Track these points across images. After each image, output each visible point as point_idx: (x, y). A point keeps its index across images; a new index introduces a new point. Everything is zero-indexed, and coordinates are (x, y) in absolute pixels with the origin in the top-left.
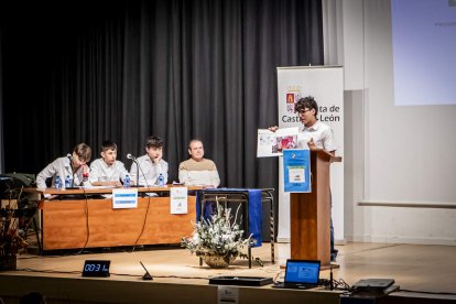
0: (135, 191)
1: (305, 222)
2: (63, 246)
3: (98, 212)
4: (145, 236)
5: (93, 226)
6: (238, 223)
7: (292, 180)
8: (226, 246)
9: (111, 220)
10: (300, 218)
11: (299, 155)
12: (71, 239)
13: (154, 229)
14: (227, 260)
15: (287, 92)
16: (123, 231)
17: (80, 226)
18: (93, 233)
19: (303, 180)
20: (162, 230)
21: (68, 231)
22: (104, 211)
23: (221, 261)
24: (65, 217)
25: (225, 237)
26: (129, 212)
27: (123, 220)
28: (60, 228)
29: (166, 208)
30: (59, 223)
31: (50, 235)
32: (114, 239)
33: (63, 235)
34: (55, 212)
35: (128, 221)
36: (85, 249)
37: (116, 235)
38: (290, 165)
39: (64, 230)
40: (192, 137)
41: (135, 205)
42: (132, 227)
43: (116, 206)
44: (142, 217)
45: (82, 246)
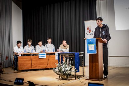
0: (45, 53)
1: (94, 64)
2: (24, 69)
3: (34, 59)
4: (48, 66)
5: (33, 63)
6: (71, 64)
7: (90, 49)
8: (67, 72)
9: (38, 62)
10: (92, 62)
11: (92, 40)
12: (27, 67)
13: (51, 64)
14: (67, 77)
15: (87, 27)
16: (42, 64)
17: (29, 63)
18: (33, 65)
19: (93, 49)
20: (53, 64)
21: (26, 65)
22: (36, 59)
23: (65, 77)
24: (25, 61)
25: (66, 69)
26: (44, 59)
27: (42, 61)
28: (23, 64)
29: (54, 58)
30: (23, 62)
31: (20, 66)
32: (39, 67)
33: (24, 66)
34: (22, 60)
35: (43, 62)
36: (31, 70)
37: (40, 66)
38: (89, 44)
39: (24, 64)
40: (63, 40)
41: (45, 57)
42: (44, 63)
43: (39, 58)
44: (47, 61)
45: (30, 69)
